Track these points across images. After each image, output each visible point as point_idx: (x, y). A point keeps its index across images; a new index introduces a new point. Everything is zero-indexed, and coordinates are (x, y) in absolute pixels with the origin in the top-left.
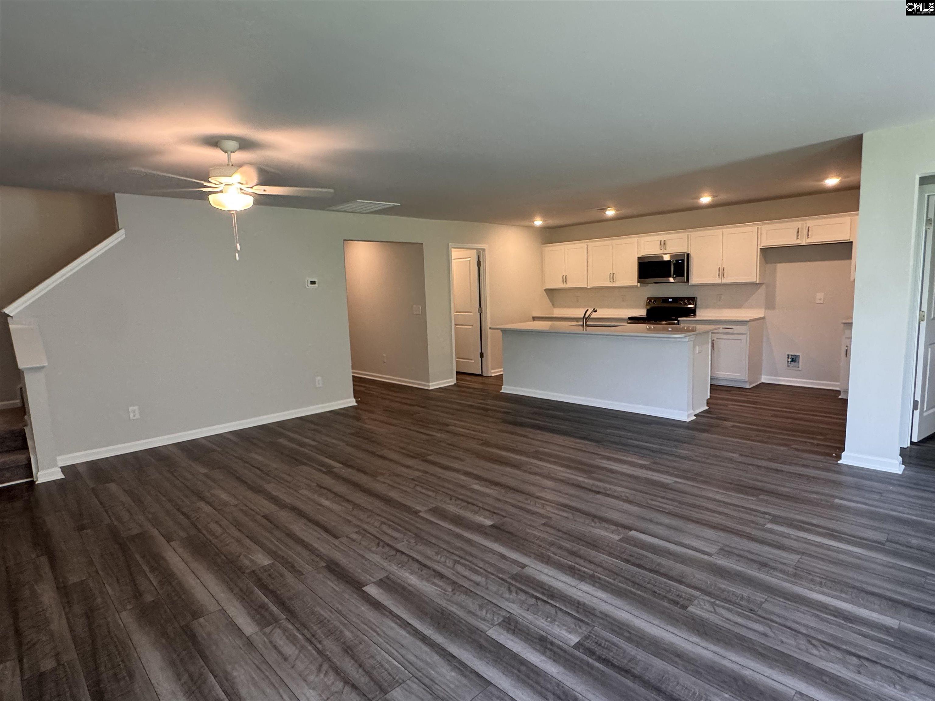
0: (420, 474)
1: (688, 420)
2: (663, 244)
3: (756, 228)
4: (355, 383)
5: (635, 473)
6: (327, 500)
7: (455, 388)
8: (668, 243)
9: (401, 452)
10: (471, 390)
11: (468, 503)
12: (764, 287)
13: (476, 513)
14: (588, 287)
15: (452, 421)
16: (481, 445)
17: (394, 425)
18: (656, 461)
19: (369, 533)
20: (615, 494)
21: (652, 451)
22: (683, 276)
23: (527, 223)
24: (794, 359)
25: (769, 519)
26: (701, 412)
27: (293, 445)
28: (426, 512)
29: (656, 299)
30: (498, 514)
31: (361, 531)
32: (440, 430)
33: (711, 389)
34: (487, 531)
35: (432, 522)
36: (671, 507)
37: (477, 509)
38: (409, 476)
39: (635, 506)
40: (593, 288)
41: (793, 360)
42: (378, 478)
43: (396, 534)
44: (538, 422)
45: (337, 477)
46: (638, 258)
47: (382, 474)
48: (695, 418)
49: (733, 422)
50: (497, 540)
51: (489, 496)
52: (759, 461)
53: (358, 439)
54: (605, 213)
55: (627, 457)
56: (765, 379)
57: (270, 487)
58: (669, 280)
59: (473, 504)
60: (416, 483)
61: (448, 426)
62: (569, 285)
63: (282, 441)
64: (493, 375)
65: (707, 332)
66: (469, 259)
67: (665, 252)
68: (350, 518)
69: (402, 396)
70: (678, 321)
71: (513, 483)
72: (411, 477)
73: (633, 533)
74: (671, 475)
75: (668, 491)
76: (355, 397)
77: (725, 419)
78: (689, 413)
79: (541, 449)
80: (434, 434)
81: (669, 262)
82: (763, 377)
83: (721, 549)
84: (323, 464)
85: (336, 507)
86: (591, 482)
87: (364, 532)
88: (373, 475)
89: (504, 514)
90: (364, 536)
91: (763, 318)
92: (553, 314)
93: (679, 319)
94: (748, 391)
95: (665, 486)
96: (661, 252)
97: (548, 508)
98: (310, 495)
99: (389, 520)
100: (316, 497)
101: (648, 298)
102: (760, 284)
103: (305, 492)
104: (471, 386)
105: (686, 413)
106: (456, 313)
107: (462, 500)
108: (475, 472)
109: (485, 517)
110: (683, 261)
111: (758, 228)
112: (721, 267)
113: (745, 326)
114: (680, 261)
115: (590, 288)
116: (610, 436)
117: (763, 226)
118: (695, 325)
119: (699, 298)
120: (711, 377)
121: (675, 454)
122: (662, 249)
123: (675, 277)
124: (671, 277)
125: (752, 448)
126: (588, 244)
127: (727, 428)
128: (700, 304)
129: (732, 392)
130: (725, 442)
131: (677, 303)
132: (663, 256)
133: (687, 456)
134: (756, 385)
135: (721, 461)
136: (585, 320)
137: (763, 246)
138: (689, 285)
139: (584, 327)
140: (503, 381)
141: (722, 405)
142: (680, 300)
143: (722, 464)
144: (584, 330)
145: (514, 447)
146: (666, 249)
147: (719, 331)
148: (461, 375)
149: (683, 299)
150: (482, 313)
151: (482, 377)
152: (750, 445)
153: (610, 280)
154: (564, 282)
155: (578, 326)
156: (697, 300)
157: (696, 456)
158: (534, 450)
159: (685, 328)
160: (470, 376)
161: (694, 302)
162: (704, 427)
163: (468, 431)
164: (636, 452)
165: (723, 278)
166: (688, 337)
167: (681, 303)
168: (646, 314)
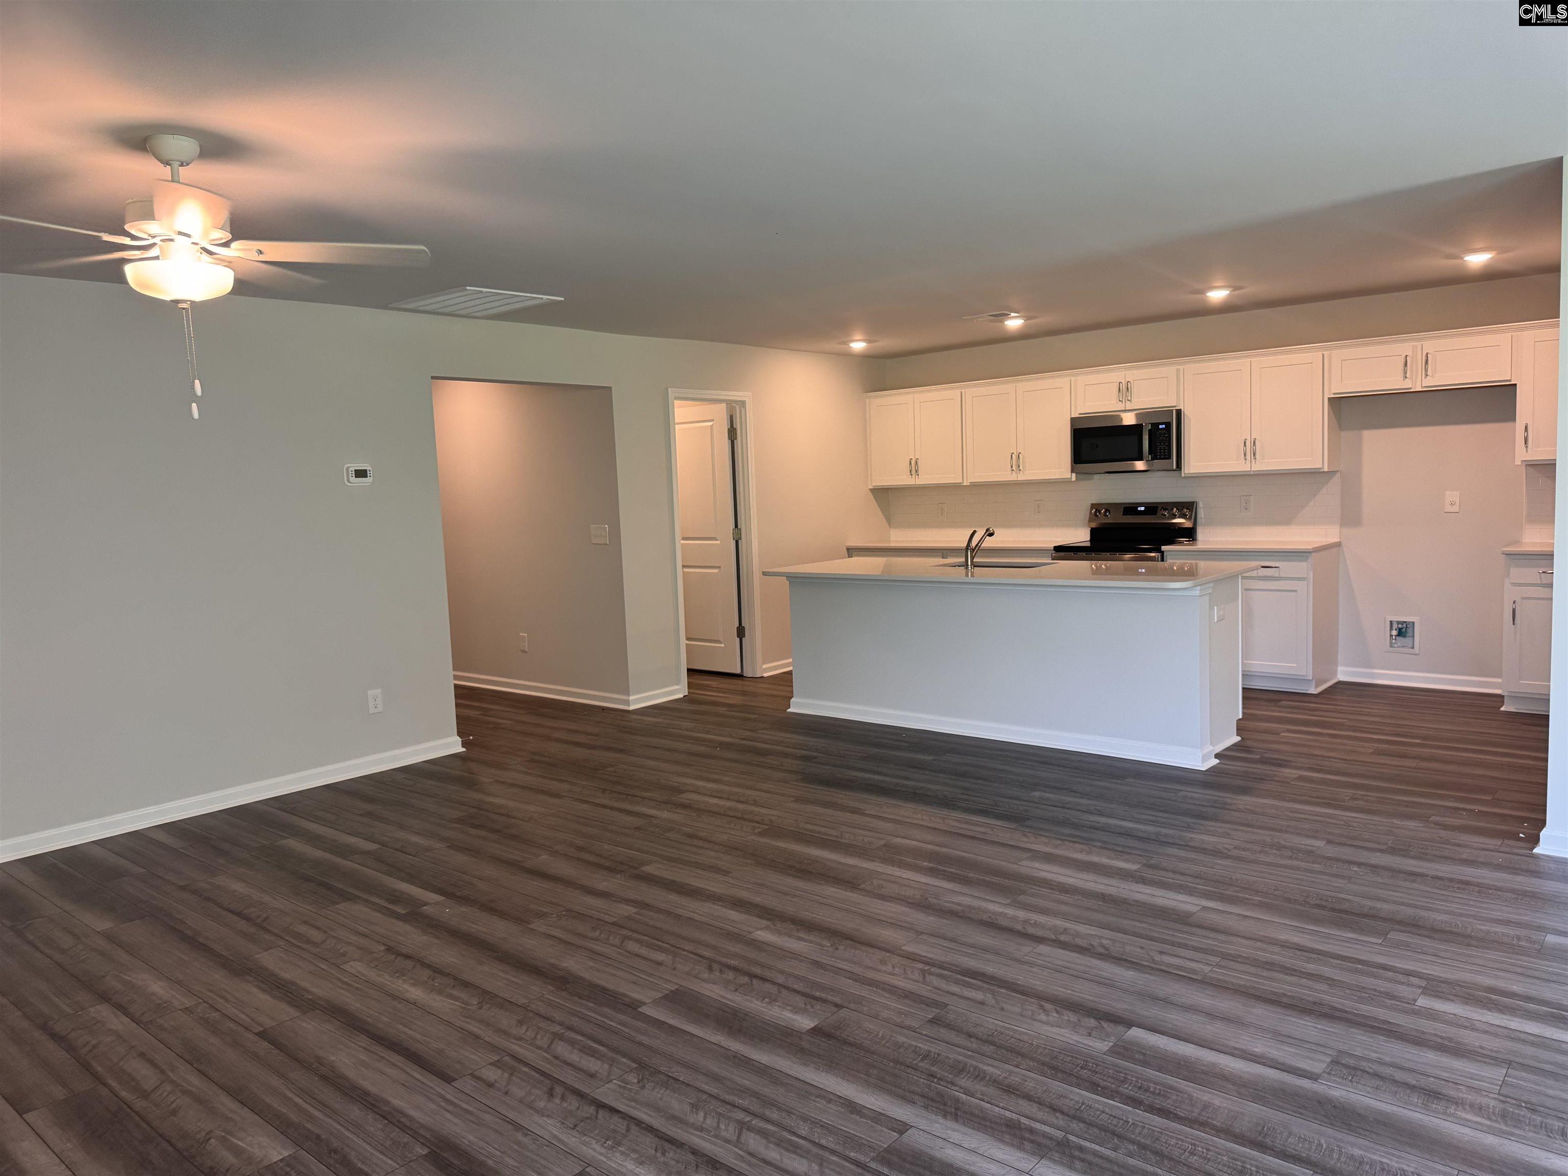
0: (631, 910)
1: (1204, 768)
2: (1125, 390)
3: (1320, 354)
4: (459, 701)
5: (1112, 891)
6: (414, 985)
7: (686, 706)
8: (1135, 387)
9: (579, 859)
10: (722, 710)
11: (752, 976)
12: (1337, 478)
13: (773, 1000)
14: (965, 484)
15: (689, 781)
16: (761, 834)
17: (557, 796)
18: (1152, 862)
19: (527, 1064)
20: (1079, 941)
21: (1142, 839)
22: (1169, 457)
23: (834, 346)
24: (1403, 631)
25: (1420, 987)
26: (1227, 749)
27: (319, 854)
28: (656, 1002)
29: (1109, 507)
30: (825, 1001)
31: (507, 1058)
32: (665, 803)
33: (1244, 698)
34: (806, 1045)
35: (673, 1030)
36: (1207, 969)
37: (774, 989)
38: (607, 918)
39: (1128, 968)
40: (975, 486)
41: (1401, 633)
42: (531, 926)
43: (592, 1065)
44: (878, 777)
45: (432, 926)
46: (1072, 419)
47: (541, 915)
48: (1217, 761)
49: (1300, 768)
50: (831, 1064)
51: (794, 956)
52: (1365, 853)
53: (473, 831)
54: (1003, 322)
55: (1089, 853)
56: (1344, 674)
57: (270, 960)
58: (1133, 465)
59: (764, 979)
60: (625, 932)
61: (682, 792)
62: (923, 479)
63: (293, 844)
64: (766, 675)
65: (1233, 577)
66: (710, 424)
67: (1129, 406)
68: (474, 1028)
69: (573, 726)
70: (1162, 553)
71: (848, 924)
72: (612, 920)
73: (1136, 1033)
74: (1190, 892)
75: (1194, 930)
76: (460, 734)
77: (1280, 764)
78: (1206, 751)
79: (897, 840)
80: (653, 812)
81: (1136, 430)
82: (1341, 669)
83: (1335, 1062)
84: (396, 897)
85: (438, 1003)
86: (1022, 914)
87: (513, 1063)
88: (520, 919)
89: (837, 1000)
90: (512, 1071)
91: (1338, 545)
92: (889, 541)
93: (1164, 548)
94: (1313, 699)
95: (1182, 919)
96: (1121, 406)
97: (936, 981)
98: (372, 975)
99: (570, 1028)
100: (384, 979)
101: (1093, 506)
102: (1331, 473)
103: (356, 967)
104: (719, 700)
105: (1200, 753)
106: (682, 542)
107: (735, 969)
108: (758, 899)
109: (796, 1010)
110: (1168, 425)
111: (1323, 355)
112: (1249, 439)
113: (1305, 561)
114: (1160, 427)
115: (969, 484)
116: (1043, 806)
117: (1334, 352)
118: (1194, 562)
119: (1201, 505)
120: (1243, 671)
121: (1191, 844)
122: (1120, 401)
123: (1152, 460)
124: (1142, 460)
125: (1349, 826)
126: (963, 391)
127: (1288, 783)
128: (1203, 517)
129: (1282, 702)
130: (1291, 815)
131: (1156, 514)
132: (1123, 415)
133: (1217, 848)
134: (1329, 687)
135: (1291, 858)
136: (969, 553)
137: (1334, 394)
138: (1183, 475)
139: (967, 568)
140: (792, 686)
141: (1267, 732)
142: (1162, 508)
143: (1295, 863)
144: (967, 575)
145: (836, 836)
146: (1129, 399)
147: (1254, 574)
148: (698, 677)
149: (1168, 506)
150: (739, 541)
151: (743, 680)
152: (1345, 818)
153: (1012, 467)
154: (913, 472)
155: (955, 566)
156: (1196, 507)
157: (1235, 848)
158: (882, 843)
159: (1175, 568)
160: (719, 679)
161: (1192, 513)
162: (1239, 782)
163: (728, 804)
164: (1105, 842)
165: (1253, 461)
166: (1199, 588)
167: (1163, 515)
168: (1089, 539)
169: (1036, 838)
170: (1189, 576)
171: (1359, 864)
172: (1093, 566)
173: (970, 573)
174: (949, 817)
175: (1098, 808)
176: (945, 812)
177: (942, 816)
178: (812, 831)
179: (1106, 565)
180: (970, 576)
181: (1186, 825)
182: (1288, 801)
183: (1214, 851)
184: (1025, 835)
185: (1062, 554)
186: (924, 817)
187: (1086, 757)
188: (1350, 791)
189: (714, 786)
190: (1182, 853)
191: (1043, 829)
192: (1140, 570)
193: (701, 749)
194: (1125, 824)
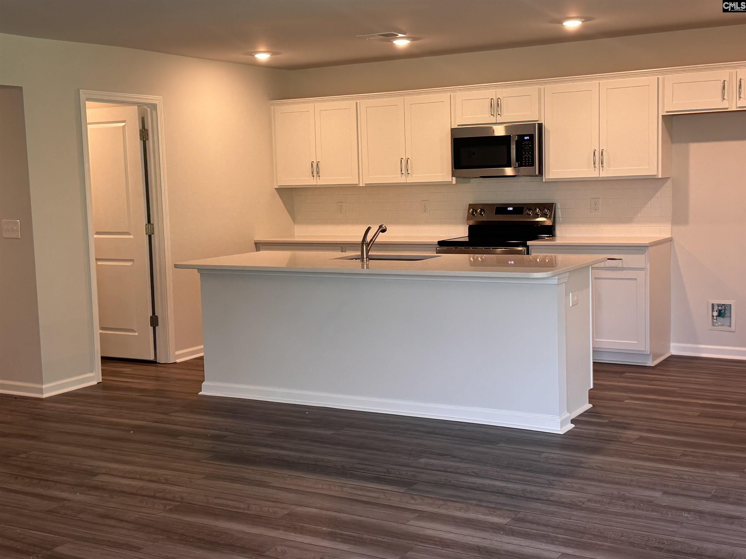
1: (561, 431)
2: (496, 106)
3: (656, 77)
5: (485, 543)
7: (100, 393)
8: (504, 103)
10: (134, 395)
12: (669, 183)
14: (361, 185)
15: (103, 464)
16: (171, 511)
18: (520, 516)
21: (511, 496)
22: (532, 164)
23: (240, 56)
24: (722, 312)
26: (581, 415)
29: (484, 207)
32: (78, 486)
33: (594, 371)
40: (371, 187)
41: (721, 314)
44: (282, 452)
46: (452, 129)
48: (573, 426)
49: (641, 430)
52: (693, 501)
54: (392, 42)
55: (467, 511)
56: (676, 349)
58: (504, 171)
61: (94, 474)
62: (324, 180)
64: (178, 361)
65: (585, 268)
66: (123, 124)
67: (500, 119)
70: (528, 247)
77: (625, 426)
78: (564, 417)
79: (300, 509)
80: (67, 495)
81: (505, 140)
82: (672, 344)
91: (670, 240)
92: (294, 236)
93: (529, 243)
94: (651, 371)
96: (493, 120)
101: (471, 206)
102: (664, 180)
104: (134, 386)
105: (558, 420)
106: (95, 236)
110: (532, 136)
111: (658, 78)
112: (597, 150)
113: (643, 254)
114: (526, 138)
115: (364, 185)
116: (427, 471)
117: (667, 76)
118: (553, 255)
119: (558, 206)
120: (593, 348)
121: (552, 499)
122: (492, 115)
123: (518, 167)
124: (510, 166)
125: (682, 478)
126: (358, 102)
127: (631, 443)
128: (560, 216)
129: (626, 374)
130: (634, 470)
131: (522, 214)
132: (495, 127)
133: (573, 501)
134: (663, 360)
135: (634, 507)
136: (365, 247)
137: (667, 112)
138: (544, 181)
139: (363, 261)
140: (204, 371)
141: (613, 399)
142: (527, 208)
143: (637, 512)
144: (363, 267)
145: (244, 509)
146: (500, 113)
147: (602, 265)
148: (112, 364)
149: (532, 207)
150: (152, 235)
151: (157, 366)
152: (678, 472)
153: (401, 171)
154: (315, 174)
155: (353, 259)
156: (555, 208)
157: (589, 501)
158: (286, 512)
159: (538, 260)
160: (132, 365)
161: (551, 213)
162: (592, 444)
163: (140, 484)
164: (480, 500)
165: (601, 169)
166: (557, 277)
167: (528, 214)
168: (467, 235)
169: (422, 500)
170: (550, 267)
171: (688, 511)
172: (471, 259)
173: (365, 265)
174: (347, 485)
175: (474, 470)
176: (343, 481)
177: (340, 484)
178: (221, 505)
179: (481, 258)
180: (365, 268)
181: (547, 482)
182: (631, 459)
183: (572, 504)
184: (413, 498)
185: (445, 248)
186: (325, 487)
187: (465, 426)
188: (682, 449)
189: (128, 468)
190: (544, 507)
191: (427, 492)
192: (509, 262)
193: (114, 433)
194: (497, 483)
